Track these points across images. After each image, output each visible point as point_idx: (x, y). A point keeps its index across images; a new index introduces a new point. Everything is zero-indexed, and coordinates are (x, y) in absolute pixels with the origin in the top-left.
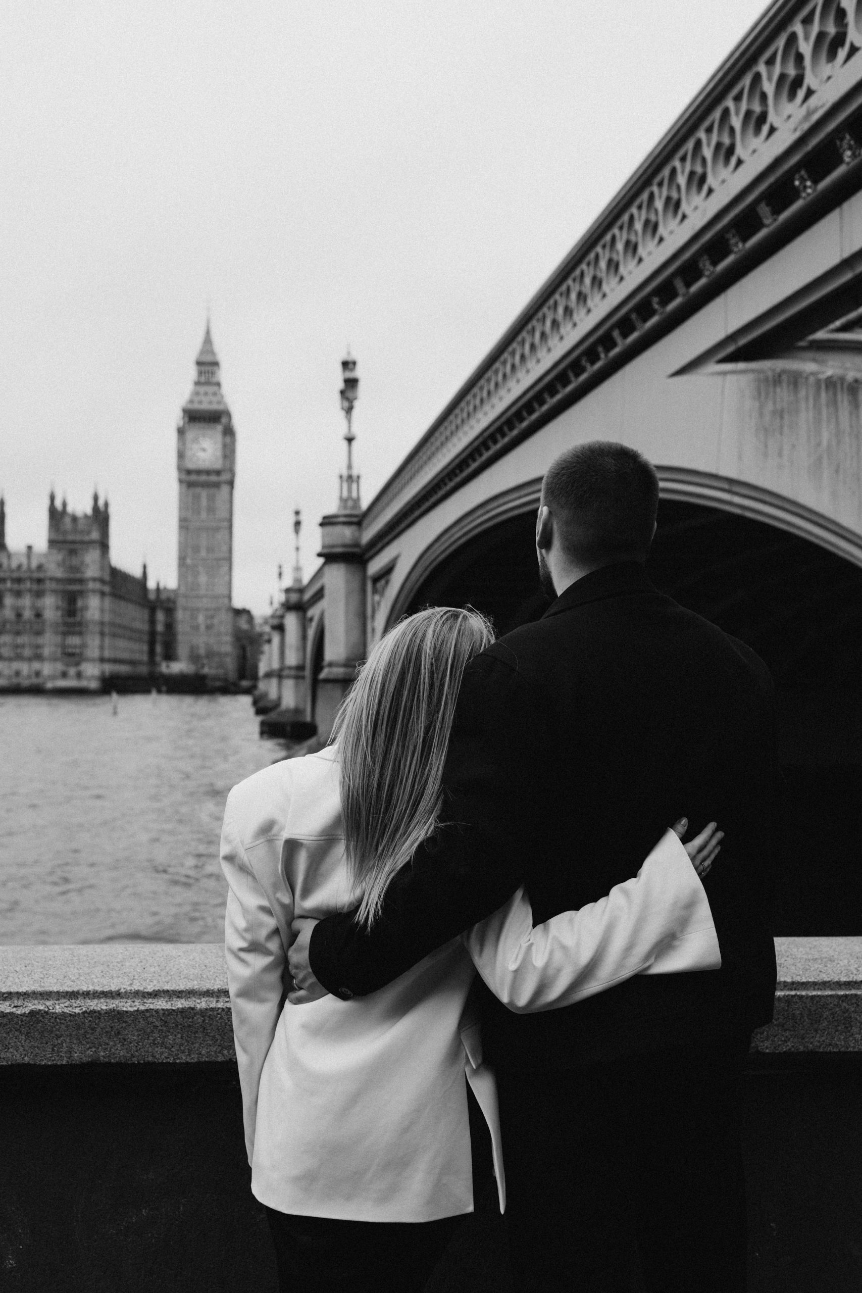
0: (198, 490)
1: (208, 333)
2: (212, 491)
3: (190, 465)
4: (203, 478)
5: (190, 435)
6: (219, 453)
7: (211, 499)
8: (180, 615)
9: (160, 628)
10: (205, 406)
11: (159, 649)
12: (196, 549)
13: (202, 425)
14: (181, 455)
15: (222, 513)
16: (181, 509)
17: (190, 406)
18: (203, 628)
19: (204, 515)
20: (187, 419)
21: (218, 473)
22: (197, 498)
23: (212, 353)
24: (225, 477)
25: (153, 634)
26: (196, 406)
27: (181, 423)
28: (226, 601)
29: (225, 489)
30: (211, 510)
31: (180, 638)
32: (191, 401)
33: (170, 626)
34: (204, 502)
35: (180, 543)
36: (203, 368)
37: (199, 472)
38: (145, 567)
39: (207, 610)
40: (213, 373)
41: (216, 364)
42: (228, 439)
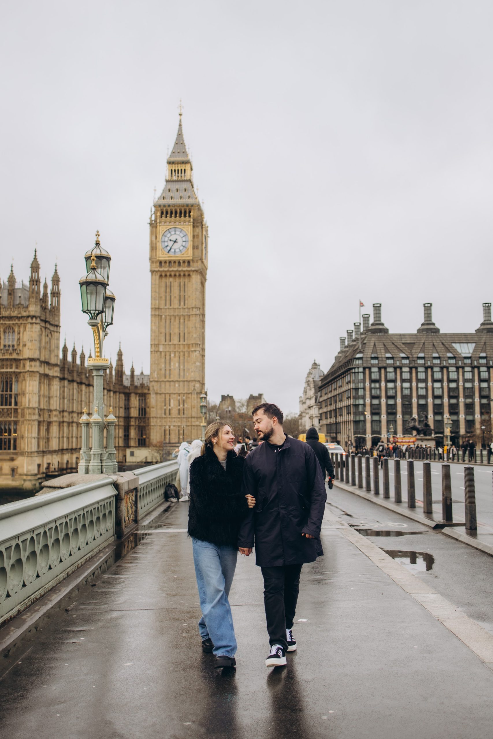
5: (161, 229)
6: (190, 245)
7: (183, 288)
8: (153, 400)
9: (134, 413)
10: (177, 201)
11: (133, 433)
12: (168, 337)
14: (153, 248)
15: (192, 302)
17: (163, 202)
18: (174, 412)
22: (169, 288)
24: (194, 266)
25: (127, 418)
26: (168, 201)
28: (198, 385)
29: (196, 279)
31: (153, 422)
33: (143, 412)
34: (176, 291)
36: (174, 167)
38: (120, 355)
39: (179, 394)
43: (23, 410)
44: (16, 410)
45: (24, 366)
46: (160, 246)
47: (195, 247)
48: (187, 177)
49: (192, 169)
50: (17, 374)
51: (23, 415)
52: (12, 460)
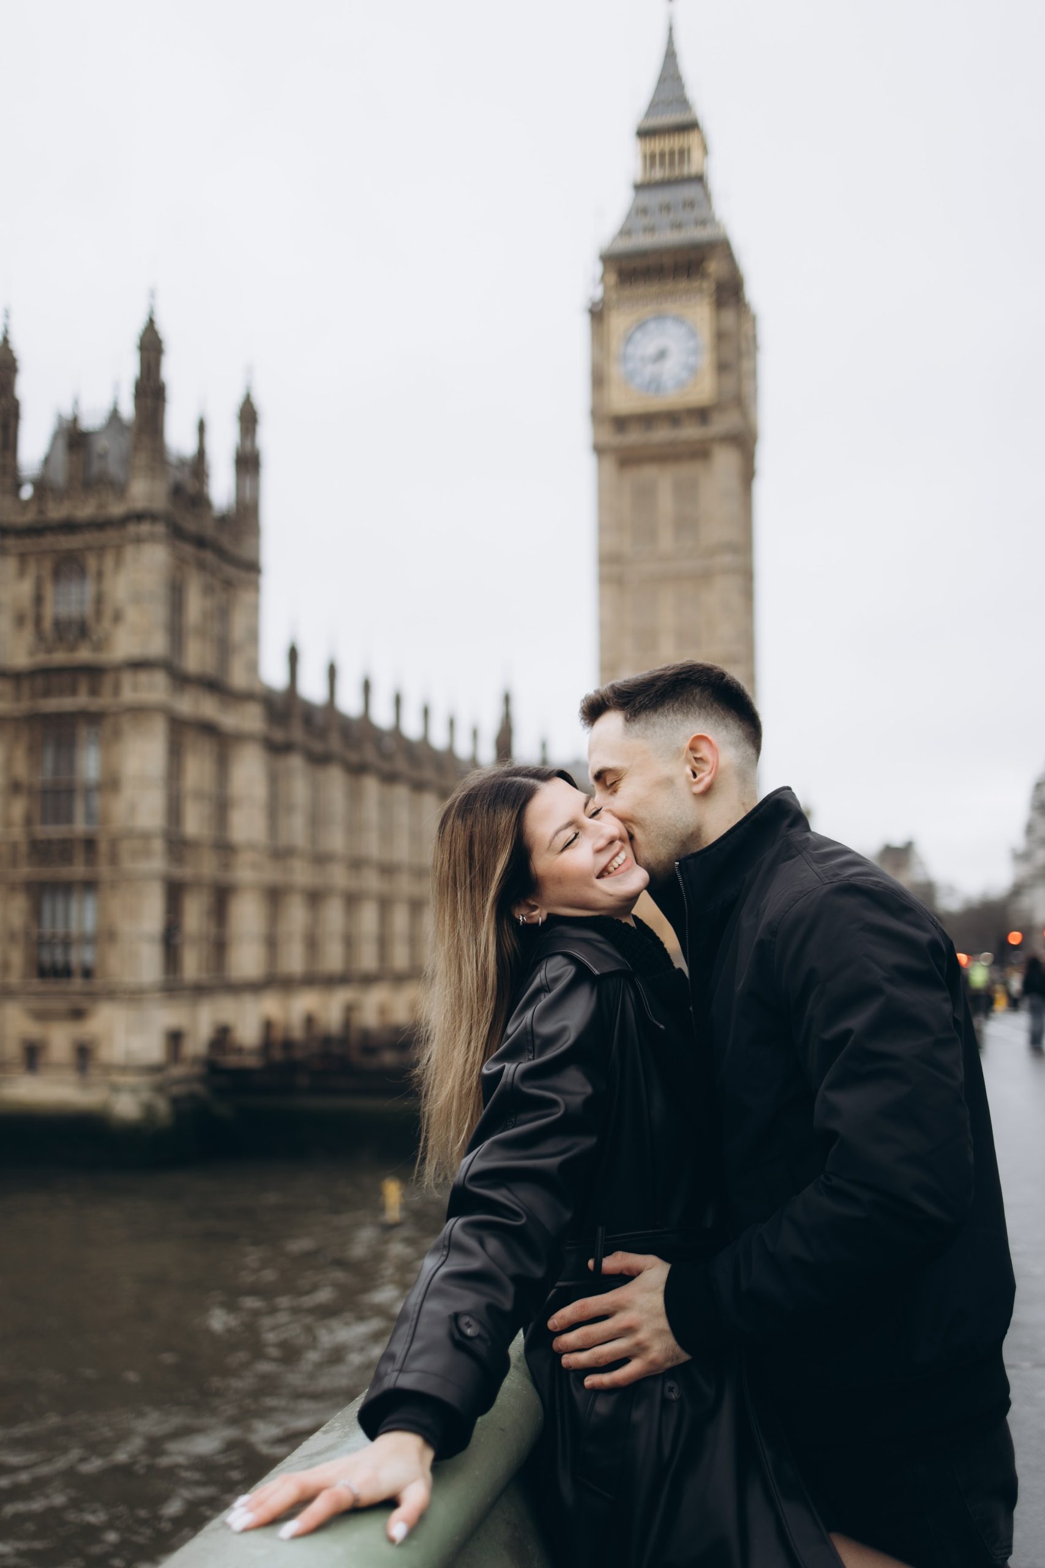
0: (648, 472)
1: (670, 56)
2: (687, 470)
3: (622, 401)
4: (662, 434)
5: (619, 322)
6: (705, 361)
7: (687, 492)
10: (667, 237)
13: (654, 288)
14: (599, 380)
16: (603, 529)
19: (666, 540)
20: (612, 278)
21: (702, 414)
22: (644, 496)
23: (683, 103)
24: (721, 424)
26: (642, 241)
27: (598, 292)
29: (725, 460)
30: (686, 524)
32: (625, 232)
34: (666, 502)
35: (603, 626)
37: (648, 420)
40: (683, 154)
41: (691, 127)
42: (729, 318)
43: (114, 843)
44: (90, 844)
45: (117, 689)
46: (615, 371)
47: (722, 367)
48: (693, 168)
49: (705, 150)
50: (94, 718)
51: (114, 859)
52: (78, 1014)
